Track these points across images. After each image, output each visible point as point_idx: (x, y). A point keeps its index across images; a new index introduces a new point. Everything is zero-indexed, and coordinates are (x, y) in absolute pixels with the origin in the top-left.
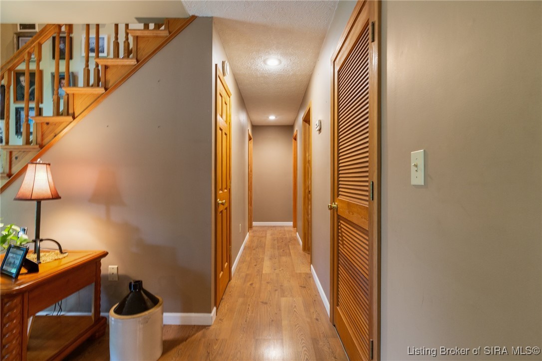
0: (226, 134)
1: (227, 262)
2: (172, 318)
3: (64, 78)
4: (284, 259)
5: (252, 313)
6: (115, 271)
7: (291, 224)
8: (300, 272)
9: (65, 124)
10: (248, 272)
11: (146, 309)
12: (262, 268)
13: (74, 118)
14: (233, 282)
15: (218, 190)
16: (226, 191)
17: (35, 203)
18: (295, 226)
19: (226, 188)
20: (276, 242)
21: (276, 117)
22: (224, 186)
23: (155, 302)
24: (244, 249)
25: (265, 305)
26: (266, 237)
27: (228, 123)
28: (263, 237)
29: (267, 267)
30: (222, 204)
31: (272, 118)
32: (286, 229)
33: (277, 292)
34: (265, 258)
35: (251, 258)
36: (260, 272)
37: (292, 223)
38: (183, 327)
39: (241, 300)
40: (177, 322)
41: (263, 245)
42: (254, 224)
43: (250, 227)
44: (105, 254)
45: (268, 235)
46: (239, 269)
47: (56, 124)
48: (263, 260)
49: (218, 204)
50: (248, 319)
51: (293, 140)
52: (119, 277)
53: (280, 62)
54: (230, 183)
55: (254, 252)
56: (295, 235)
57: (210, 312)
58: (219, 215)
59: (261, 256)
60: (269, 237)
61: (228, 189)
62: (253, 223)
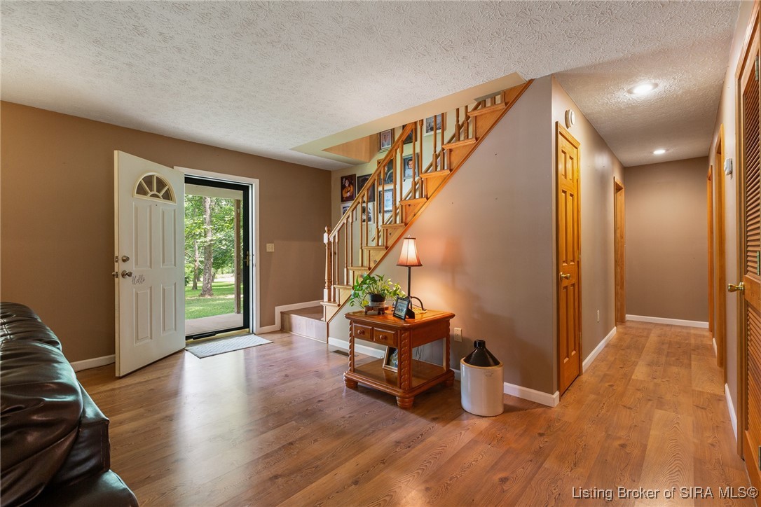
0: (572, 195)
1: (575, 350)
2: (512, 389)
3: (411, 160)
4: (675, 369)
5: (608, 411)
6: (459, 333)
7: (706, 325)
8: (701, 390)
9: (421, 205)
10: (607, 372)
11: (489, 365)
12: (633, 373)
13: (427, 199)
14: (584, 377)
15: (561, 261)
16: (572, 263)
17: (408, 268)
18: (711, 329)
19: (573, 261)
20: (665, 347)
21: (667, 150)
22: (570, 257)
23: (496, 363)
24: (606, 346)
25: (628, 410)
26: (647, 337)
27: (575, 181)
28: (642, 336)
29: (640, 373)
30: (566, 278)
31: (660, 152)
32: (692, 331)
33: (650, 403)
34: (640, 363)
35: (615, 359)
36: (627, 377)
37: (708, 323)
38: (521, 400)
39: (592, 397)
40: (517, 394)
41: (640, 347)
42: (628, 317)
43: (620, 320)
44: (453, 316)
45: (652, 335)
46: (594, 366)
47: (415, 205)
48: (635, 364)
49: (561, 278)
50: (600, 416)
51: (708, 181)
52: (463, 339)
53: (656, 85)
54: (579, 254)
55: (623, 352)
56: (710, 343)
57: (553, 394)
58: (563, 292)
59: (633, 359)
60: (653, 337)
61: (576, 262)
62: (627, 315)
